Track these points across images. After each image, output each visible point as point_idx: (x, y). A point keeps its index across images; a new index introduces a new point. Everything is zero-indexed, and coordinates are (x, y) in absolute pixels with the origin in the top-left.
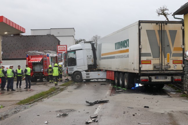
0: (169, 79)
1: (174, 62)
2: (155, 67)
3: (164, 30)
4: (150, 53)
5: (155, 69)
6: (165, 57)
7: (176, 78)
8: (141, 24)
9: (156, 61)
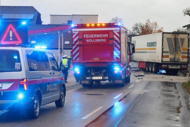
0: (179, 67)
1: (183, 57)
2: (171, 60)
3: (177, 38)
4: (168, 52)
5: (171, 61)
6: (177, 54)
7: (183, 66)
8: (164, 34)
9: (172, 56)
